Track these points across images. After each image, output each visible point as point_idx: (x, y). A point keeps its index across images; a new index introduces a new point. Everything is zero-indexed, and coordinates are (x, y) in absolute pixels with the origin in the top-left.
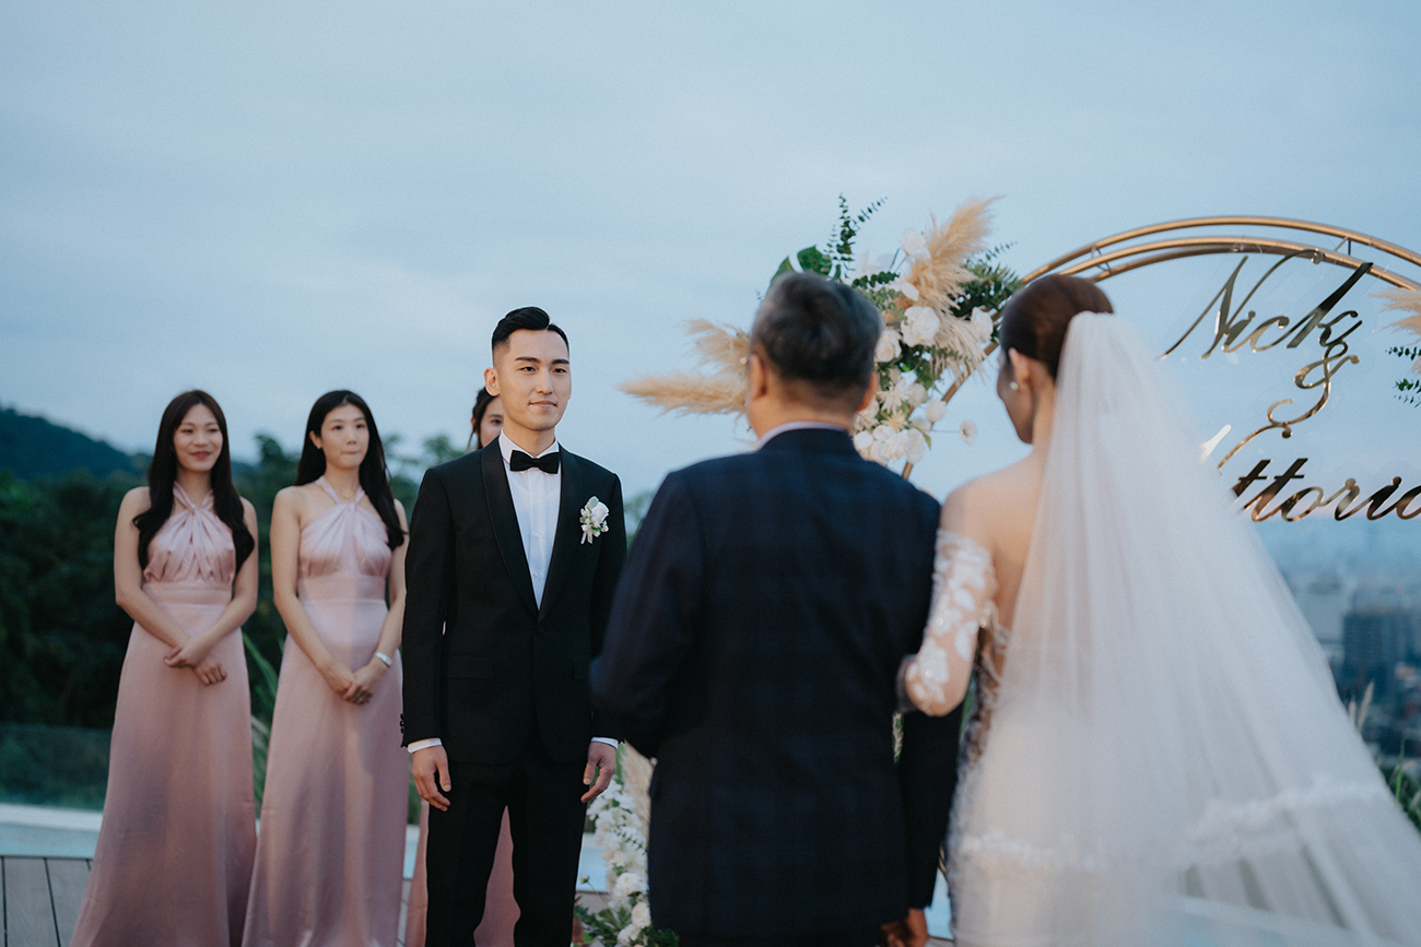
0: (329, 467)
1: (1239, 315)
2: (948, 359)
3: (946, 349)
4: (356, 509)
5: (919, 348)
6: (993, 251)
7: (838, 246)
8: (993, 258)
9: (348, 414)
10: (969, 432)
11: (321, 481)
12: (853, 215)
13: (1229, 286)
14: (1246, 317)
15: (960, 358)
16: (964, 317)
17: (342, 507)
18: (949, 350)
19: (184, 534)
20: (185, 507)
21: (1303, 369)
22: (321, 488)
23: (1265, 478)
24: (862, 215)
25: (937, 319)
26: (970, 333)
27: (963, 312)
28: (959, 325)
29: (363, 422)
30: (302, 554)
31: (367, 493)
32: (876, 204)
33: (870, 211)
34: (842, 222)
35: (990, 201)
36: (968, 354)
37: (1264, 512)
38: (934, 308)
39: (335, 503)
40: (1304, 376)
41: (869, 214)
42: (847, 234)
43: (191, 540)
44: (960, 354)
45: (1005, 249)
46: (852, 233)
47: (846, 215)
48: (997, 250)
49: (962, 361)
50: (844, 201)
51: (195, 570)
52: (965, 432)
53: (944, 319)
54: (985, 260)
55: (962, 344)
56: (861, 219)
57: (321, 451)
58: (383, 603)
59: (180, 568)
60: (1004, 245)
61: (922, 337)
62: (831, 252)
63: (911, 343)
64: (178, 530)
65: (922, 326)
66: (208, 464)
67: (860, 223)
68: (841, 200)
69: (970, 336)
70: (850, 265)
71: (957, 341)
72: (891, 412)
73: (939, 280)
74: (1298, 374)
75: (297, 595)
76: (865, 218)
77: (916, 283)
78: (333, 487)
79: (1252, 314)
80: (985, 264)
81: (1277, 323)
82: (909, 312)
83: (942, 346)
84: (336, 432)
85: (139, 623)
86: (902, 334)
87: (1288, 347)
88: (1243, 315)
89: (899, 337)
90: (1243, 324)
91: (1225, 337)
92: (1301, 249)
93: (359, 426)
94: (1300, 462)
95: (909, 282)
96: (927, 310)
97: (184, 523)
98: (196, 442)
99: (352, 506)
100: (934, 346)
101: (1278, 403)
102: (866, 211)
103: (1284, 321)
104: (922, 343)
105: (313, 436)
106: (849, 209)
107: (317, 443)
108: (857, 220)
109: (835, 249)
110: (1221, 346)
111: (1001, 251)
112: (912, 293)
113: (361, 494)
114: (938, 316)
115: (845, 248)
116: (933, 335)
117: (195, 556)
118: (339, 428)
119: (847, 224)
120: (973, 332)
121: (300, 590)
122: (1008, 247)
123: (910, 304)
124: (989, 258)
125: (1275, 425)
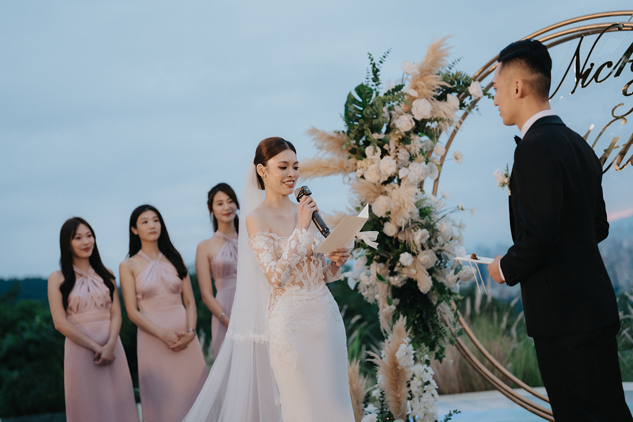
0: (143, 244)
1: (585, 67)
2: (440, 123)
3: (437, 118)
4: (160, 263)
5: (424, 121)
6: (452, 64)
7: (372, 79)
8: (452, 68)
9: (149, 215)
10: (458, 158)
11: (140, 252)
12: (376, 61)
13: (577, 54)
14: (589, 67)
15: (445, 120)
16: (444, 100)
17: (152, 263)
18: (439, 118)
19: (85, 287)
20: (81, 275)
21: (626, 86)
22: (141, 256)
23: (618, 147)
24: (380, 60)
25: (430, 104)
26: (448, 107)
27: (442, 98)
28: (441, 105)
29: (157, 219)
30: (137, 290)
31: (164, 254)
32: (386, 53)
33: (384, 57)
34: (371, 66)
35: (444, 39)
36: (450, 118)
37: (621, 166)
38: (427, 99)
39: (149, 262)
40: (627, 90)
41: (384, 59)
42: (376, 72)
43: (89, 290)
44: (445, 118)
45: (458, 62)
46: (378, 70)
47: (373, 62)
48: (454, 63)
49: (447, 122)
50: (371, 55)
51: (93, 303)
52: (456, 158)
53: (433, 103)
54: (448, 69)
55: (445, 113)
56: (381, 62)
57: (138, 236)
58: (182, 306)
59: (86, 304)
60: (456, 60)
61: (424, 114)
62: (369, 81)
63: (419, 118)
64: (81, 286)
65: (423, 109)
66: (90, 253)
67: (381, 65)
68: (369, 55)
69: (448, 109)
70: (380, 86)
71: (442, 113)
72: (416, 156)
73: (426, 84)
74: (623, 89)
75: (139, 310)
76: (383, 61)
77: (416, 88)
78: (146, 254)
79: (592, 65)
80: (449, 72)
81: (606, 66)
82: (414, 103)
83: (435, 117)
84: (145, 224)
85: (68, 337)
86: (413, 115)
87: (615, 76)
88: (588, 66)
89: (412, 117)
90: (589, 71)
91: (581, 80)
92: (610, 25)
93: (156, 221)
95: (412, 88)
96: (424, 100)
97: (83, 283)
98: (84, 243)
99: (158, 262)
100: (431, 118)
101: (616, 107)
102: (382, 57)
103: (609, 64)
104: (425, 118)
105: (133, 229)
106: (374, 59)
107: (136, 232)
108: (379, 63)
109: (371, 80)
110: (580, 85)
111: (456, 63)
112: (414, 93)
113: (161, 255)
114: (430, 102)
115: (376, 79)
116: (429, 112)
117: (92, 297)
118: (146, 222)
119: (374, 65)
120: (449, 106)
121: (140, 307)
122: (459, 60)
123: (414, 99)
124: (450, 68)
125: (617, 118)
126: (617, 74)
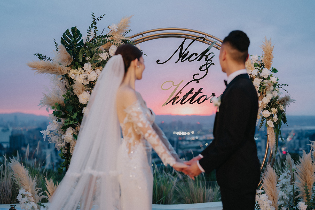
13: (182, 45)
21: (201, 66)
23: (193, 93)
24: (98, 18)
32: (103, 16)
37: (192, 102)
40: (201, 68)
41: (100, 18)
47: (94, 18)
56: (98, 20)
79: (188, 52)
81: (194, 55)
86: (109, 53)
87: (197, 61)
88: (186, 52)
90: (186, 55)
91: (181, 58)
92: (200, 37)
94: (202, 89)
101: (195, 75)
103: (196, 54)
125: (195, 80)
126: (199, 60)
